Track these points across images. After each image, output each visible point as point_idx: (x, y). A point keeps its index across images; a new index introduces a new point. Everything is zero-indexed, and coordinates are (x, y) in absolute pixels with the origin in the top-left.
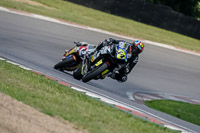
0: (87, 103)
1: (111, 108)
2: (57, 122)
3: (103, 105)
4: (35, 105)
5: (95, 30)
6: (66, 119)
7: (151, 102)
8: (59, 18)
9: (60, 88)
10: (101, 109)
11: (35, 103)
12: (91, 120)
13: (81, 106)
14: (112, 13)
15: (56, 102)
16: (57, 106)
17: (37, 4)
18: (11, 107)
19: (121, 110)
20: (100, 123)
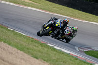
0: (55, 52)
1: (68, 55)
2: (40, 62)
3: (63, 53)
4: (29, 53)
5: (59, 15)
6: (44, 60)
7: (87, 52)
8: (41, 9)
9: (42, 45)
10: (62, 55)
11: (29, 52)
12: (57, 61)
13: (52, 54)
14: (68, 7)
15: (40, 51)
16: (40, 54)
17: (30, 2)
18: (17, 54)
19: (72, 56)
20: (62, 62)
